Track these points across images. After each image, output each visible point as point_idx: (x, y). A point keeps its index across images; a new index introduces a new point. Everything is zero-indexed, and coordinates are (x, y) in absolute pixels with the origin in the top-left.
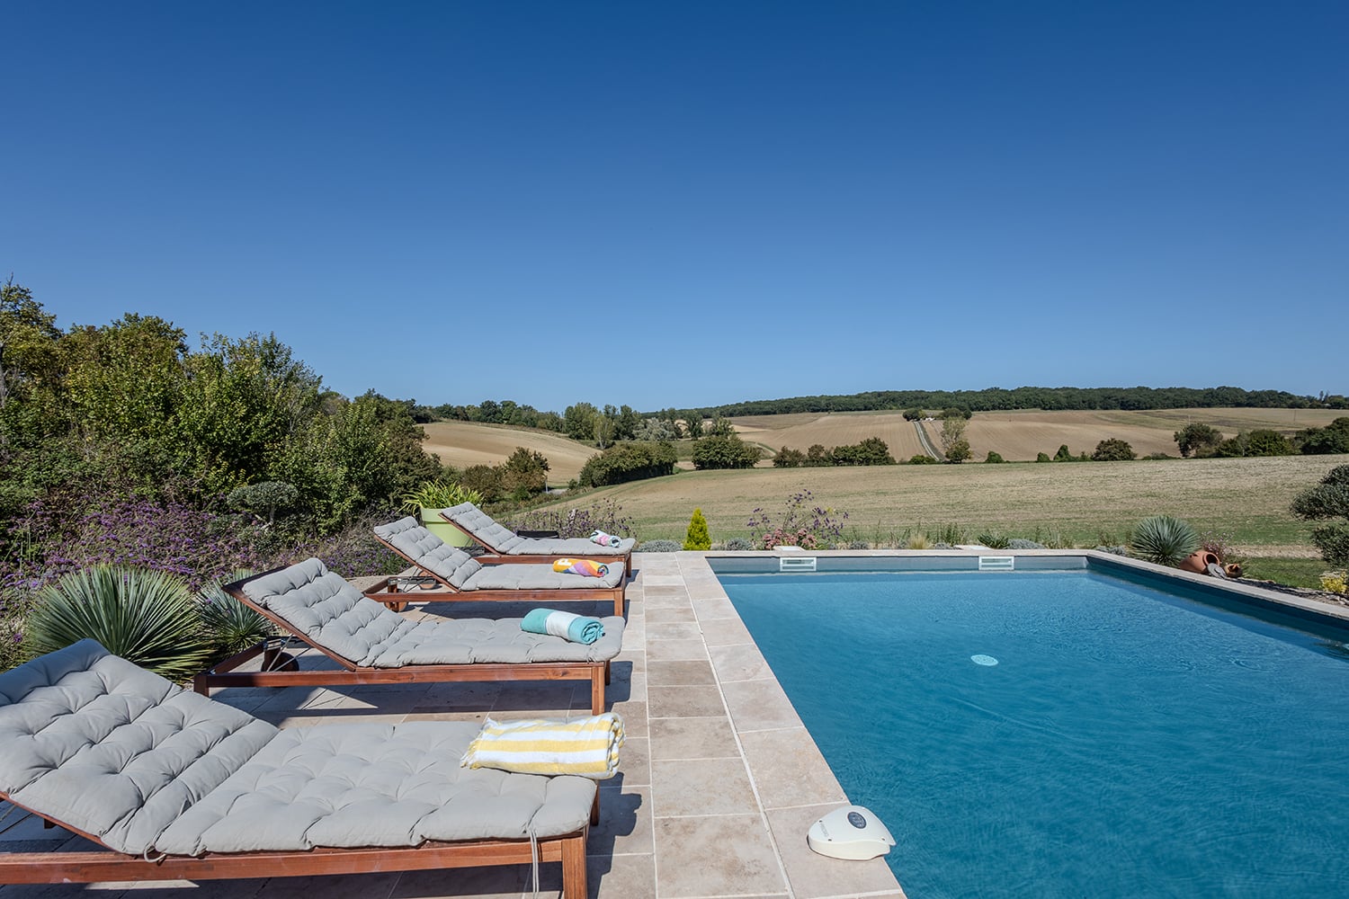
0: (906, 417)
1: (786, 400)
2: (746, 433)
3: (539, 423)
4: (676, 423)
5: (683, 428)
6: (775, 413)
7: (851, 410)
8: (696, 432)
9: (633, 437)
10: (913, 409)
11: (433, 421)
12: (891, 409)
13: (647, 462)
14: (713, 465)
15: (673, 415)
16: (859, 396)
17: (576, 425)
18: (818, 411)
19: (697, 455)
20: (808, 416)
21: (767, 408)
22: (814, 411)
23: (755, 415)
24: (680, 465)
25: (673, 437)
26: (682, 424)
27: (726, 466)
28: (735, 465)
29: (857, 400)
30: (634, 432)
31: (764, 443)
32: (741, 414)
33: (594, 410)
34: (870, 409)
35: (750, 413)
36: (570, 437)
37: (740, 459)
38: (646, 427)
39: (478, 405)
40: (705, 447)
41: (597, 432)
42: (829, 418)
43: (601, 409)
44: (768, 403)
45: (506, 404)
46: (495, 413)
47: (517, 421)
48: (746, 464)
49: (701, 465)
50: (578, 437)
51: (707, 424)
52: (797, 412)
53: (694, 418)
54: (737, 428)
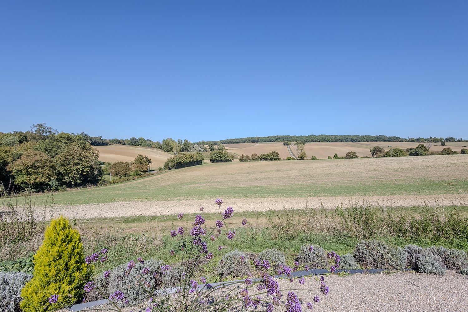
0: (284, 144)
1: (244, 139)
2: (230, 150)
3: (153, 146)
4: (204, 146)
5: (207, 148)
6: (240, 143)
7: (266, 142)
8: (212, 150)
9: (188, 151)
10: (286, 142)
11: (109, 145)
12: (279, 141)
13: (192, 160)
14: (217, 161)
15: (203, 143)
16: (268, 137)
17: (167, 147)
18: (255, 142)
19: (211, 157)
20: (251, 144)
21: (237, 141)
22: (253, 142)
23: (233, 143)
24: (205, 161)
25: (203, 151)
26: (207, 146)
27: (222, 161)
28: (225, 161)
29: (268, 138)
30: (189, 149)
31: (236, 153)
32: (228, 143)
33: (174, 141)
34: (272, 142)
35: (231, 143)
36: (164, 151)
37: (227, 159)
38: (193, 147)
39: (129, 139)
40: (214, 155)
41: (174, 149)
42: (258, 144)
43: (176, 141)
44: (237, 139)
45: (140, 139)
46: (136, 142)
47: (144, 145)
48: (229, 161)
49: (213, 161)
50: (167, 151)
51: (216, 147)
52: (248, 142)
53: (211, 145)
54: (226, 148)
